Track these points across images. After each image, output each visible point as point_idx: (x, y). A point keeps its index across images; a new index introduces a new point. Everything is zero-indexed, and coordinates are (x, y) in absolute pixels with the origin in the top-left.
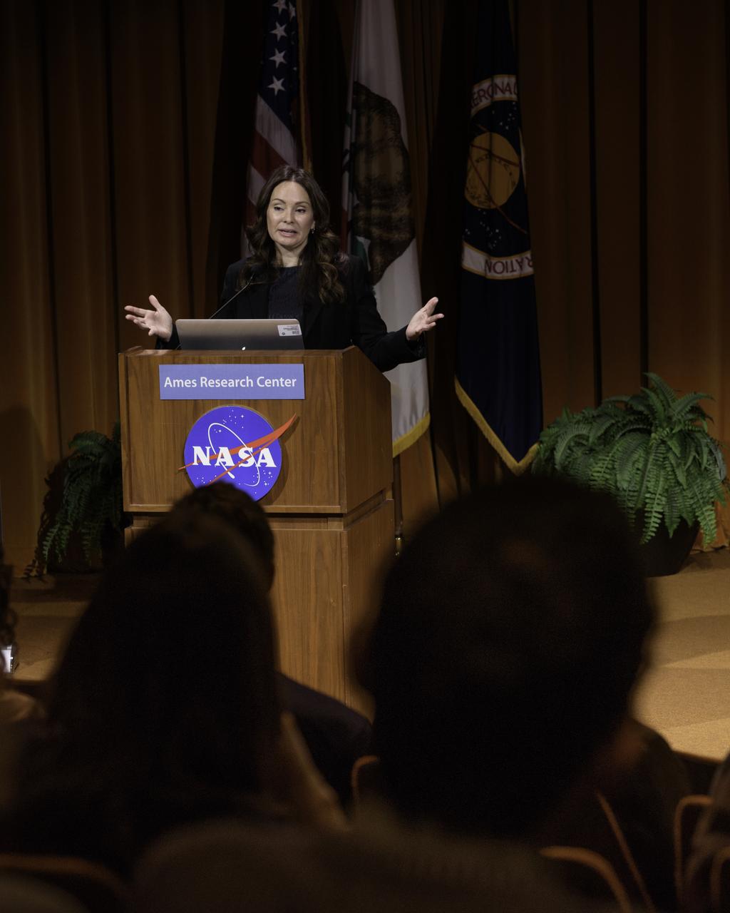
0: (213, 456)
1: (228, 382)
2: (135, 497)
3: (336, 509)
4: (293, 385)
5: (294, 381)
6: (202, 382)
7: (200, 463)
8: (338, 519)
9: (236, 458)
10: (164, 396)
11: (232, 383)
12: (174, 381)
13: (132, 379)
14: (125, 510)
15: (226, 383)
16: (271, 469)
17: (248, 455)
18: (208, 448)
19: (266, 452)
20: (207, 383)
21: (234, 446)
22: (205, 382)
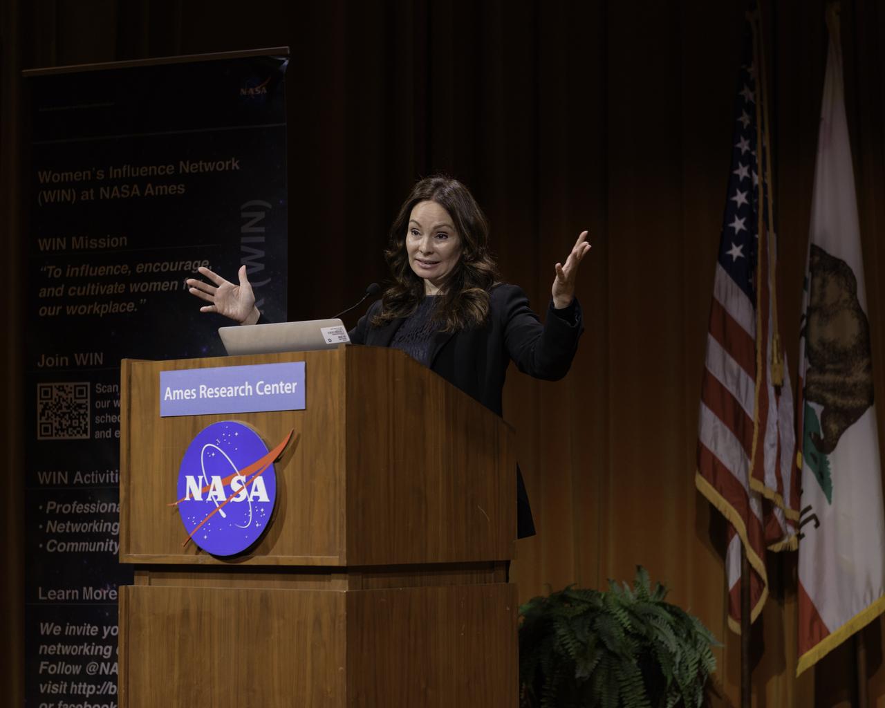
0: (205, 488)
1: (228, 390)
2: (132, 545)
3: (335, 560)
4: (294, 391)
5: (294, 384)
6: (201, 392)
7: (192, 498)
8: (343, 575)
9: (228, 491)
10: (165, 411)
11: (232, 392)
12: (174, 392)
13: (134, 392)
14: (120, 562)
15: (225, 392)
16: (264, 504)
17: (241, 486)
18: (200, 478)
19: (259, 481)
20: (206, 392)
21: (227, 474)
22: (204, 392)
